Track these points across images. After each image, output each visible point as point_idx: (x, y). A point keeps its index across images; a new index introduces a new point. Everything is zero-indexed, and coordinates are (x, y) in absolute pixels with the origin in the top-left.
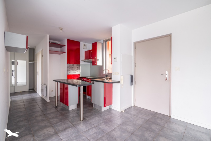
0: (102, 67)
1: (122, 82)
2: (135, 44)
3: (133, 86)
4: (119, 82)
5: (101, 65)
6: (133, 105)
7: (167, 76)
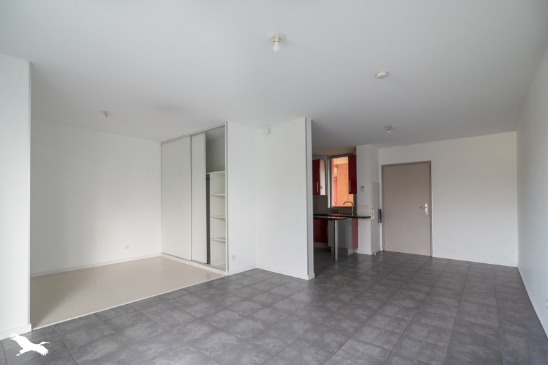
0: (326, 197)
1: (373, 218)
2: (383, 167)
3: (381, 224)
4: (369, 217)
5: (324, 194)
6: (382, 249)
7: (426, 209)
